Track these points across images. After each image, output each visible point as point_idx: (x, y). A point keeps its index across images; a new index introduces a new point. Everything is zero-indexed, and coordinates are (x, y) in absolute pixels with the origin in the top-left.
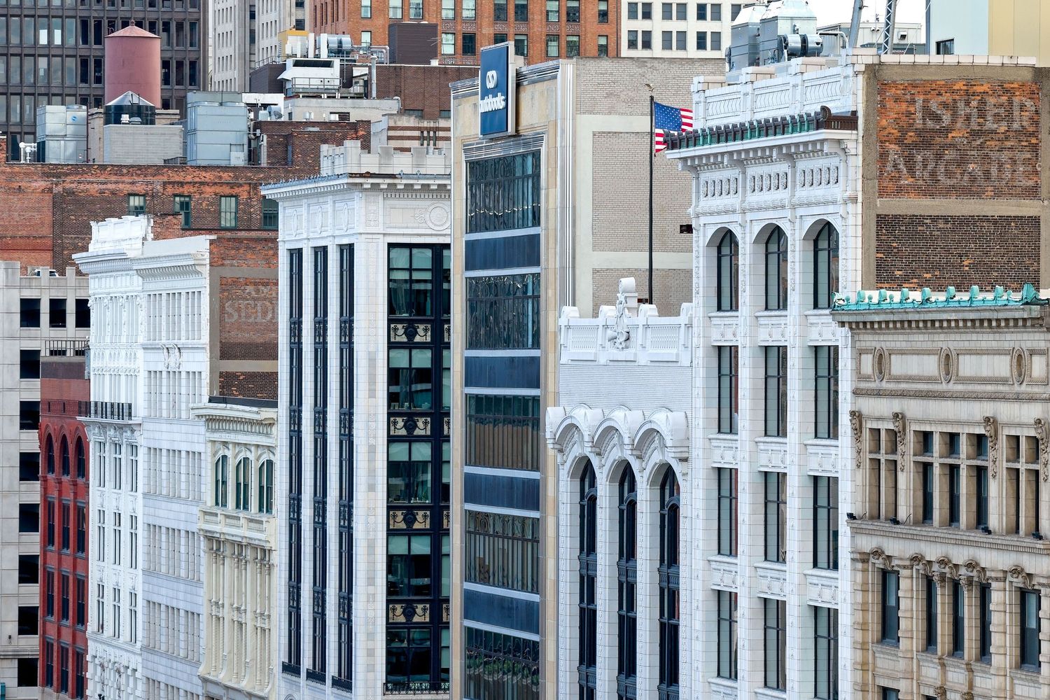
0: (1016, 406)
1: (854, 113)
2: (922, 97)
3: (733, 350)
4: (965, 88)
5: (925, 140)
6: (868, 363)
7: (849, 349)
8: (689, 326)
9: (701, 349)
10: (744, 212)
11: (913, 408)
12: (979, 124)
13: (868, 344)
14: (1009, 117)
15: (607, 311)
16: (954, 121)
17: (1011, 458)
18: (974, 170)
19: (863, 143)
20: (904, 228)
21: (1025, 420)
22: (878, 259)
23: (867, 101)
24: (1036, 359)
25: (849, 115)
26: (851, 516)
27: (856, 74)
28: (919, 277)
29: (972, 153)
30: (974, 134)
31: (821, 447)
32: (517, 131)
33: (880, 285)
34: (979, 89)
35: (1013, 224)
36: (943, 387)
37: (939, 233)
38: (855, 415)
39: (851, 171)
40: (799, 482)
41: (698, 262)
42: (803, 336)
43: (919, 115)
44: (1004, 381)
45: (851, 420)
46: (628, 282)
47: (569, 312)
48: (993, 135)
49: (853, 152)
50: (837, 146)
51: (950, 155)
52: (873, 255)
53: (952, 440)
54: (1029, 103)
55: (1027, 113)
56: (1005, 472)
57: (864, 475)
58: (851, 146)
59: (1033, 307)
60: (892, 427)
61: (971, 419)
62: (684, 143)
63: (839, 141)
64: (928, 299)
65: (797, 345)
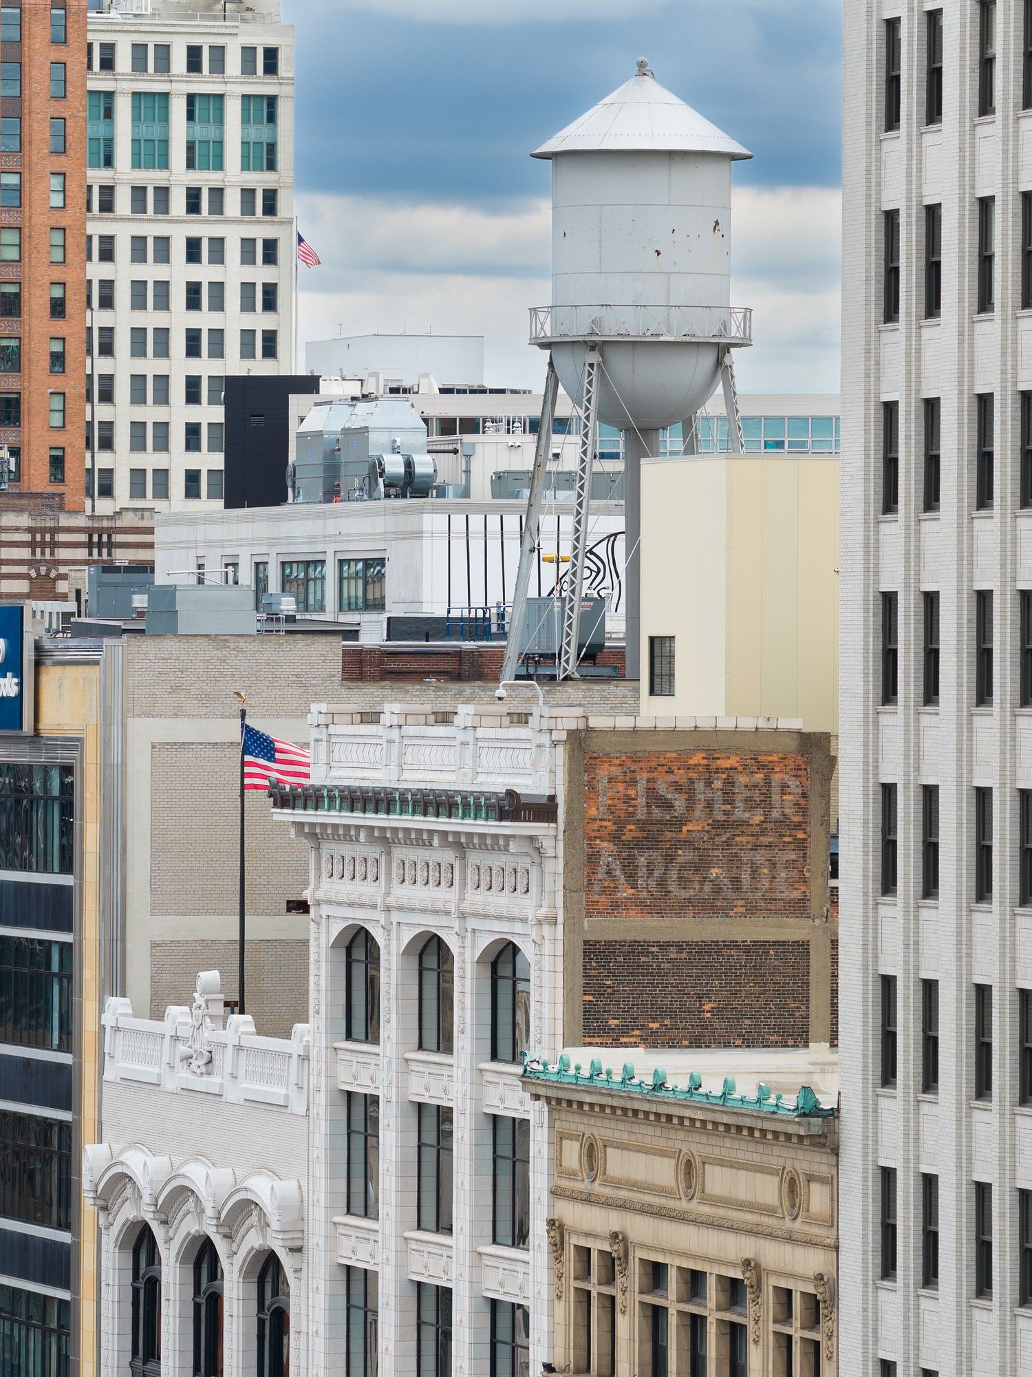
0: (787, 1248)
1: (552, 798)
2: (645, 775)
3: (371, 1101)
4: (705, 762)
5: (650, 836)
6: (572, 1154)
7: (546, 1130)
8: (305, 1058)
9: (323, 1093)
10: (388, 910)
11: (640, 1229)
12: (726, 813)
13: (573, 1126)
14: (766, 803)
15: (176, 1013)
16: (690, 807)
17: (780, 1317)
18: (717, 877)
19: (565, 840)
20: (621, 959)
21: (800, 1269)
22: (585, 1003)
23: (570, 782)
24: (815, 1187)
25: (544, 801)
26: (549, 1368)
27: (555, 744)
28: (643, 1028)
29: (716, 853)
30: (719, 826)
31: (502, 1261)
32: (36, 729)
33: (588, 1040)
34: (724, 764)
35: (772, 952)
36: (683, 1205)
37: (667, 966)
38: (554, 1224)
39: (548, 880)
40: (470, 1305)
41: (318, 969)
42: (478, 1099)
43: (641, 801)
44: (770, 1211)
45: (548, 1232)
46: (210, 977)
47: (117, 1006)
48: (744, 828)
49: (550, 852)
50: (528, 843)
51: (684, 856)
52: (580, 998)
53: (695, 1281)
54: (793, 783)
55: (790, 797)
56: (771, 1337)
57: (565, 1311)
58: (547, 844)
59: (813, 1120)
60: (608, 1249)
61: (723, 1256)
62: (300, 802)
63: (532, 839)
64: (662, 1084)
65: (468, 1112)
